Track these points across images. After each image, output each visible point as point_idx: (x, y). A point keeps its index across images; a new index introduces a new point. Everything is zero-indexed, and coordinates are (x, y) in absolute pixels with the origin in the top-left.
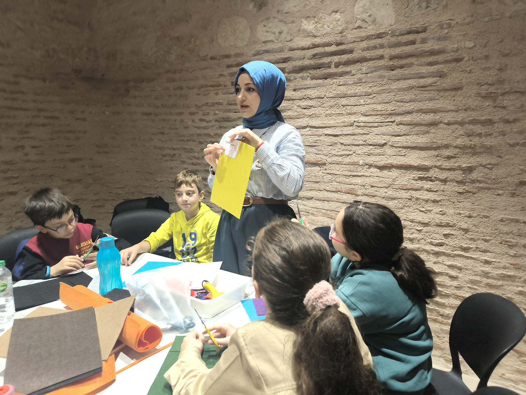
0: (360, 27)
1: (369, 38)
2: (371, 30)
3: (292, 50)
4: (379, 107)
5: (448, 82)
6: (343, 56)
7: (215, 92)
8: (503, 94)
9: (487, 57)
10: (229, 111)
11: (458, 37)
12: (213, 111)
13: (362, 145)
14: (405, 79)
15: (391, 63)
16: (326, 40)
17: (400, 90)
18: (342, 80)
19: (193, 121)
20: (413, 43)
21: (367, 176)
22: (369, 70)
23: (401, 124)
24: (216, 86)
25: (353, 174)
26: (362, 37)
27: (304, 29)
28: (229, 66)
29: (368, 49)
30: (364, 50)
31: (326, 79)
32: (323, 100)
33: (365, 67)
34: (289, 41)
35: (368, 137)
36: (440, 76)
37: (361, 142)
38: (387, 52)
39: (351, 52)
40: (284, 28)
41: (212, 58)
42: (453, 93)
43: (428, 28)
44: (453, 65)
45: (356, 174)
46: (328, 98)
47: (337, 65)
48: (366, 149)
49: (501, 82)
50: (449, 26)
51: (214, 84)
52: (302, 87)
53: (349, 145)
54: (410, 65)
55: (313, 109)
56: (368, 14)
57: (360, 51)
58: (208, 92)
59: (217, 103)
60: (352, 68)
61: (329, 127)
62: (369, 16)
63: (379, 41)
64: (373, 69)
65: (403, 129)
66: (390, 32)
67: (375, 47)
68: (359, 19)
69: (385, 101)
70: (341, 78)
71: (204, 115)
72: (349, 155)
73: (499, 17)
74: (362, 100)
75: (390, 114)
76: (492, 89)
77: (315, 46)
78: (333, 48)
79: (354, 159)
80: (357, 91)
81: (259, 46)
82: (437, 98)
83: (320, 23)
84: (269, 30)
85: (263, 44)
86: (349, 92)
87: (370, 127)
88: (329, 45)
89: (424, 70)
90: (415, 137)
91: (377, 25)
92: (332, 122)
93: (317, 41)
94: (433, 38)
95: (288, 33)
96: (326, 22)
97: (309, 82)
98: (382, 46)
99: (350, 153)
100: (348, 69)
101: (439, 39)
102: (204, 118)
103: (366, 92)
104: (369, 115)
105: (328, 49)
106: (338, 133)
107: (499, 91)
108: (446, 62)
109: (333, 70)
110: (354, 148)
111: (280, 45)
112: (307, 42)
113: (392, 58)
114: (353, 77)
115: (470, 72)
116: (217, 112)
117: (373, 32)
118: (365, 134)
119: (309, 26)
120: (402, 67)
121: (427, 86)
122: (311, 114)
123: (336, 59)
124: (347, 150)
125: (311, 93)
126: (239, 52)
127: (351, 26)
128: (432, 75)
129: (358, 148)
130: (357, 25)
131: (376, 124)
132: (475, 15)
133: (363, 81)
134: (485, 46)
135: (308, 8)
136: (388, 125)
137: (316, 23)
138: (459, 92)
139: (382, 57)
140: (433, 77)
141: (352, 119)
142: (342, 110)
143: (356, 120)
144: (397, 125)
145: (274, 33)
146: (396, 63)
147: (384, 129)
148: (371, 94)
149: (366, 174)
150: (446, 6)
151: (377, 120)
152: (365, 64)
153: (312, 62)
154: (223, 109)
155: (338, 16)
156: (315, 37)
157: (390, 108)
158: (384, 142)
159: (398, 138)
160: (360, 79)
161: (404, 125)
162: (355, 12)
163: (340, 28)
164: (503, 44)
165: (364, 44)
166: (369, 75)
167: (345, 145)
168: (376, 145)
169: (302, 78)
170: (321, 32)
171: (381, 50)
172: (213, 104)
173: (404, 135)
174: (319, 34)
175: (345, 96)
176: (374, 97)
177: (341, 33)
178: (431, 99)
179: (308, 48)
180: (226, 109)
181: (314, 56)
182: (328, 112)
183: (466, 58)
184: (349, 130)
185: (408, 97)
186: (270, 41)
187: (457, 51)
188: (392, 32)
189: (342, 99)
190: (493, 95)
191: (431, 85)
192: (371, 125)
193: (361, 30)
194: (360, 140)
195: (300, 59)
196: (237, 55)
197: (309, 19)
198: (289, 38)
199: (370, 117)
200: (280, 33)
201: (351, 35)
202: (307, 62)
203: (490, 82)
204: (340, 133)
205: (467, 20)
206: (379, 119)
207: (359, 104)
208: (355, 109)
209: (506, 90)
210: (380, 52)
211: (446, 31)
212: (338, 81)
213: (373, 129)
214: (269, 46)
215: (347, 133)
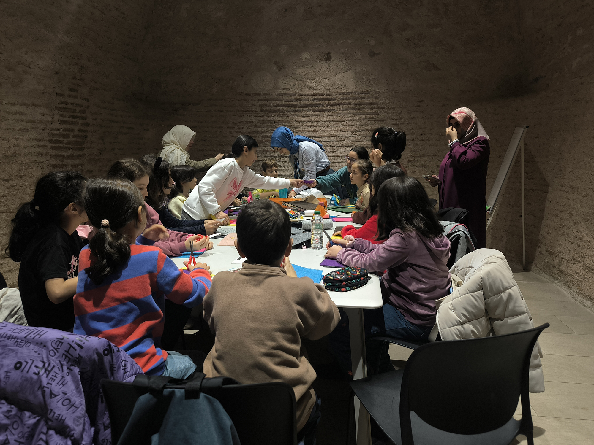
0: (338, 88)
1: (343, 93)
2: (344, 90)
3: (301, 95)
4: (349, 127)
5: (379, 117)
6: (330, 101)
7: (248, 115)
8: (401, 124)
9: (394, 108)
10: (259, 127)
11: (383, 98)
12: (246, 126)
13: (341, 146)
14: (360, 115)
15: (354, 107)
16: (321, 92)
17: (359, 120)
18: (330, 113)
19: (230, 132)
20: (364, 98)
21: (344, 162)
22: (344, 109)
23: (360, 136)
24: (249, 112)
25: (337, 161)
26: (340, 93)
27: (308, 85)
28: (259, 100)
29: (343, 99)
30: (341, 99)
31: (321, 112)
32: (320, 123)
33: (341, 107)
34: (299, 90)
35: (344, 142)
36: (376, 115)
37: (341, 145)
38: (352, 101)
39: (334, 99)
40: (297, 83)
41: (246, 94)
42: (382, 122)
43: (370, 93)
44: (381, 110)
45: (338, 161)
46: (322, 122)
47: (327, 105)
48: (343, 148)
49: (400, 119)
50: (379, 93)
51: (247, 110)
52: (307, 115)
53: (334, 146)
54: (363, 108)
55: (314, 127)
56: (342, 82)
57: (339, 99)
58: (243, 115)
59: (250, 122)
60: (336, 108)
61: (323, 137)
62: (343, 83)
63: (348, 96)
64: (346, 109)
65: (361, 138)
66: (353, 92)
67: (346, 99)
68: (338, 84)
69: (352, 125)
70: (329, 112)
71: (239, 128)
72: (335, 151)
73: (398, 91)
74: (341, 124)
75: (355, 131)
76: (397, 122)
77: (315, 94)
78: (325, 97)
79: (337, 153)
80: (338, 119)
81: (280, 91)
82: (375, 124)
83: (317, 83)
84: (287, 82)
85: (283, 90)
86: (334, 119)
87: (345, 137)
88: (322, 95)
89: (369, 111)
90: (366, 142)
91: (347, 88)
92: (325, 134)
93: (316, 92)
94: (373, 97)
95: (298, 86)
96: (321, 83)
97: (311, 113)
98: (350, 98)
99: (335, 150)
100: (333, 108)
101: (375, 98)
102: (239, 130)
103: (342, 120)
104: (344, 131)
105: (322, 97)
106: (328, 140)
107: (399, 122)
108: (378, 108)
109: (325, 108)
110: (337, 148)
111: (294, 92)
112: (310, 92)
113: (355, 104)
114: (335, 112)
115: (388, 113)
116: (250, 127)
117: (345, 91)
118: (342, 141)
119: (311, 84)
120: (359, 109)
121: (371, 119)
122: (313, 130)
123: (327, 102)
124: (333, 149)
125: (312, 118)
126: (266, 93)
127: (334, 87)
128: (373, 114)
129: (339, 148)
130: (337, 87)
131: (348, 136)
132: (388, 89)
133: (341, 114)
134: (393, 103)
135: (310, 74)
136: (354, 136)
137: (315, 83)
138: (384, 122)
139: (350, 104)
140: (373, 115)
141: (336, 133)
142: (331, 129)
143: (338, 134)
144: (358, 136)
145: (290, 85)
146: (357, 107)
147: (352, 138)
148: (345, 121)
149: (344, 161)
150: (377, 84)
151: (348, 134)
152: (341, 106)
153: (314, 103)
154: (254, 126)
155: (327, 81)
156: (315, 90)
157: (354, 128)
158: (352, 144)
159: (358, 142)
160: (339, 114)
161: (361, 136)
162: (336, 80)
163: (328, 87)
164: (400, 103)
165: (341, 96)
166: (344, 112)
167: (332, 146)
168: (348, 146)
169: (308, 111)
170: (318, 88)
171: (349, 100)
172: (247, 122)
173: (361, 141)
174: (317, 89)
175: (331, 121)
176: (346, 122)
177: (329, 89)
178: (372, 125)
179: (311, 95)
180: (257, 126)
181: (315, 99)
182: (322, 129)
183: (386, 107)
184: (335, 139)
185: (362, 123)
186: (288, 89)
187: (382, 104)
188: (354, 92)
189: (330, 123)
190: (397, 124)
191: (372, 118)
192: (345, 136)
193: (339, 89)
194: (340, 143)
195: (306, 100)
196: (265, 94)
197: (310, 80)
198: (299, 89)
199: (345, 132)
200: (294, 85)
201: (334, 91)
202: (310, 102)
203: (396, 118)
204: (330, 140)
205: (386, 91)
206: (350, 133)
207: (339, 125)
208: (337, 128)
209: (402, 122)
210: (349, 101)
211: (378, 95)
212: (328, 113)
213: (347, 138)
214: (287, 92)
215: (333, 140)
